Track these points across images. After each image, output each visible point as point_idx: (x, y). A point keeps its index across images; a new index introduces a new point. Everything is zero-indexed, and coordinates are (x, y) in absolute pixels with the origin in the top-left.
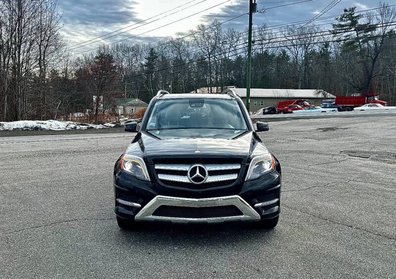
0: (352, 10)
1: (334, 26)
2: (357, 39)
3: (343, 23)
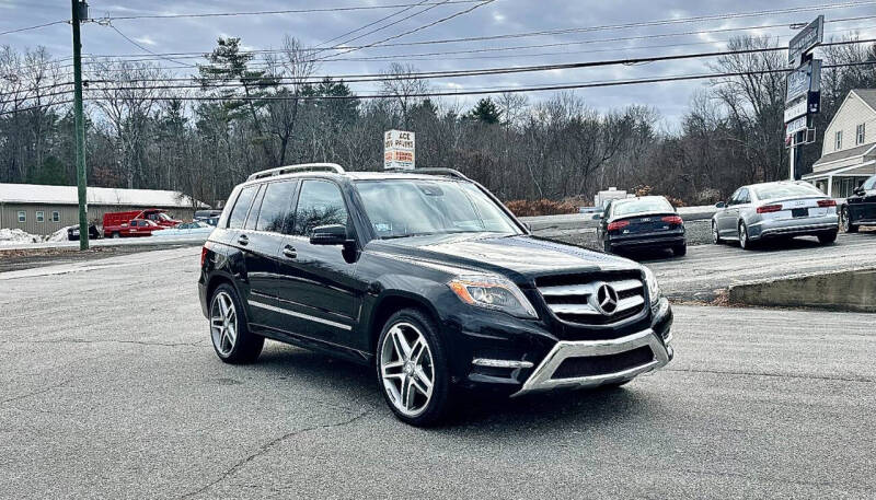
0: (234, 43)
1: (202, 69)
2: (247, 99)
3: (218, 66)
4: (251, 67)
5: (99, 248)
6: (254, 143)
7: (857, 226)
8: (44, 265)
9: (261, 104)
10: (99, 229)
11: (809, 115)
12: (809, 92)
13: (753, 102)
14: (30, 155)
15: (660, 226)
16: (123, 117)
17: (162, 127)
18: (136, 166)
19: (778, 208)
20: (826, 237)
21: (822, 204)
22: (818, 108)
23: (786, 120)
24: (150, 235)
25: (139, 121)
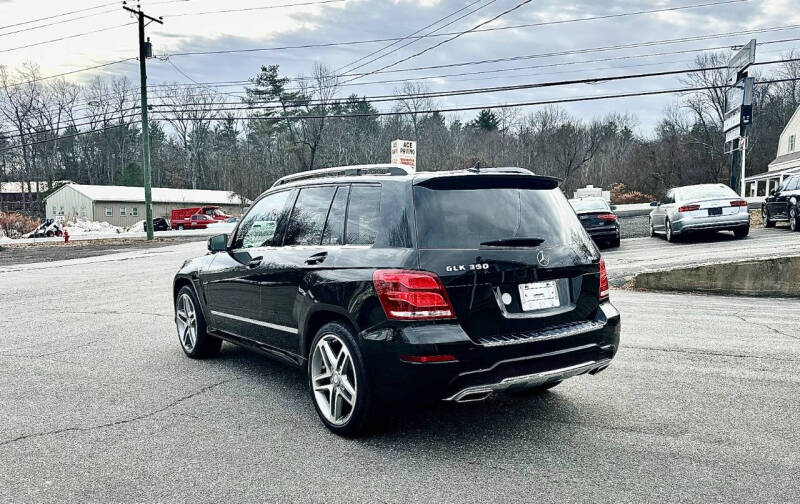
0: (274, 69)
1: (249, 91)
2: (285, 116)
3: (261, 88)
4: (289, 88)
5: (162, 239)
6: (290, 151)
7: (775, 222)
8: (114, 253)
9: (296, 119)
10: (168, 222)
11: (742, 126)
12: (743, 106)
13: (717, 110)
14: (117, 162)
15: (597, 222)
16: (189, 130)
17: (220, 138)
18: (200, 171)
19: (695, 208)
20: (740, 231)
21: (734, 204)
22: (750, 119)
23: (725, 129)
24: (205, 227)
25: (202, 133)
